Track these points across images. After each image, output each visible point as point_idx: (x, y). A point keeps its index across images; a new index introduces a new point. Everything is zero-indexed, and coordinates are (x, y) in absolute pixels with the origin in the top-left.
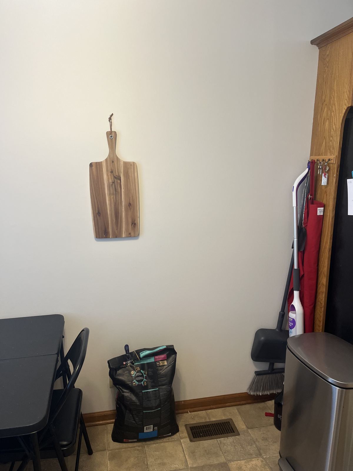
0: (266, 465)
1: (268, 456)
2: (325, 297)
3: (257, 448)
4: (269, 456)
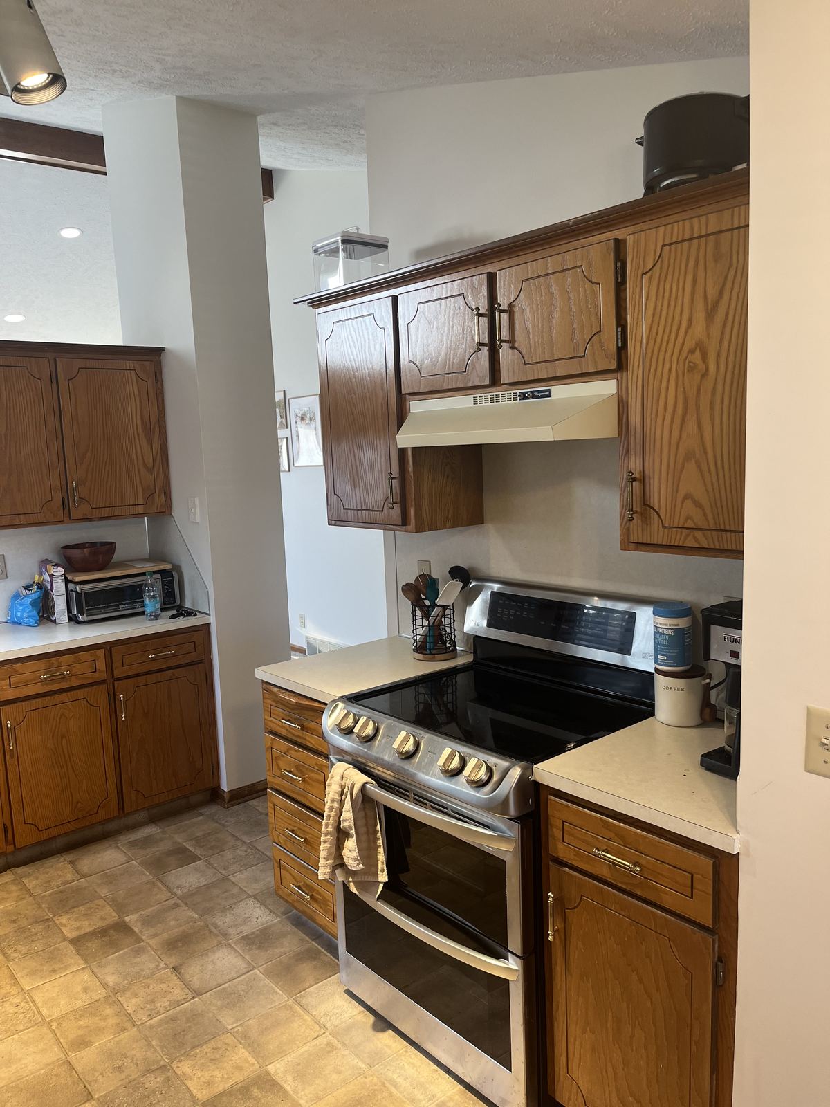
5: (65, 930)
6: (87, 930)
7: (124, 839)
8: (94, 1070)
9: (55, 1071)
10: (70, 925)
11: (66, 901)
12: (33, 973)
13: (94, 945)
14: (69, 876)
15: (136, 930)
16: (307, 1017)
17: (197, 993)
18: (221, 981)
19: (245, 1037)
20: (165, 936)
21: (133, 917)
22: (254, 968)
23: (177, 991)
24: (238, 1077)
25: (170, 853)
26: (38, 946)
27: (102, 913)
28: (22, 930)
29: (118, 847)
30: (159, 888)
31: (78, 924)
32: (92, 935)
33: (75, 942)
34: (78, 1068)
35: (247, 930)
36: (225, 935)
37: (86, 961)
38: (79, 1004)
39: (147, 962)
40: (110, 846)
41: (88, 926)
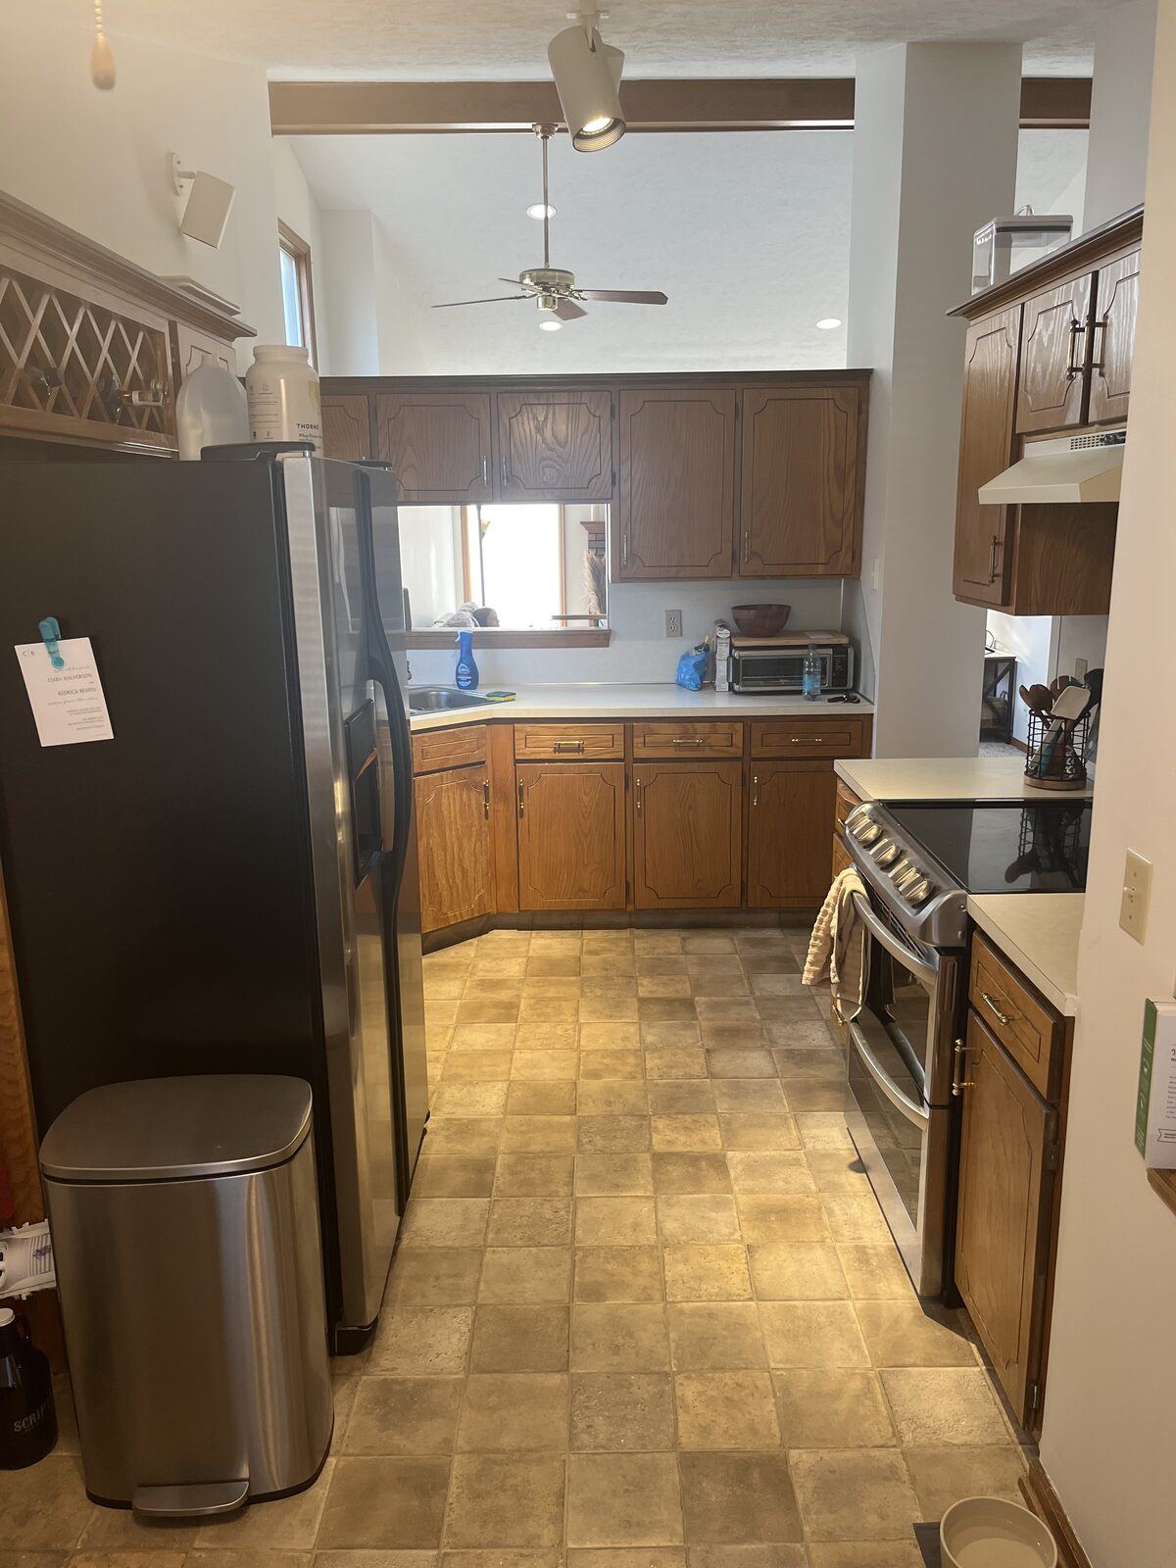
0: (106, 1555)
1: (85, 1536)
2: (16, 1004)
3: (34, 1552)
4: (88, 1532)
5: (640, 989)
6: (659, 995)
7: (742, 934)
8: (591, 1097)
9: (561, 1086)
10: (646, 987)
11: (654, 968)
12: (593, 1012)
13: (655, 1008)
14: (674, 949)
15: (698, 1010)
16: (794, 1132)
17: (712, 1076)
18: (739, 1075)
19: (728, 1123)
20: (719, 1023)
21: (702, 998)
22: (778, 1077)
23: (697, 1067)
24: (697, 1148)
25: (776, 959)
26: (611, 994)
27: (679, 987)
28: (607, 978)
29: (732, 939)
30: (743, 984)
31: (655, 988)
32: (659, 1000)
33: (642, 1001)
34: (579, 1090)
35: (795, 1045)
36: (772, 1042)
37: (640, 1019)
38: (614, 1047)
39: (688, 1037)
40: (726, 936)
41: (661, 992)
